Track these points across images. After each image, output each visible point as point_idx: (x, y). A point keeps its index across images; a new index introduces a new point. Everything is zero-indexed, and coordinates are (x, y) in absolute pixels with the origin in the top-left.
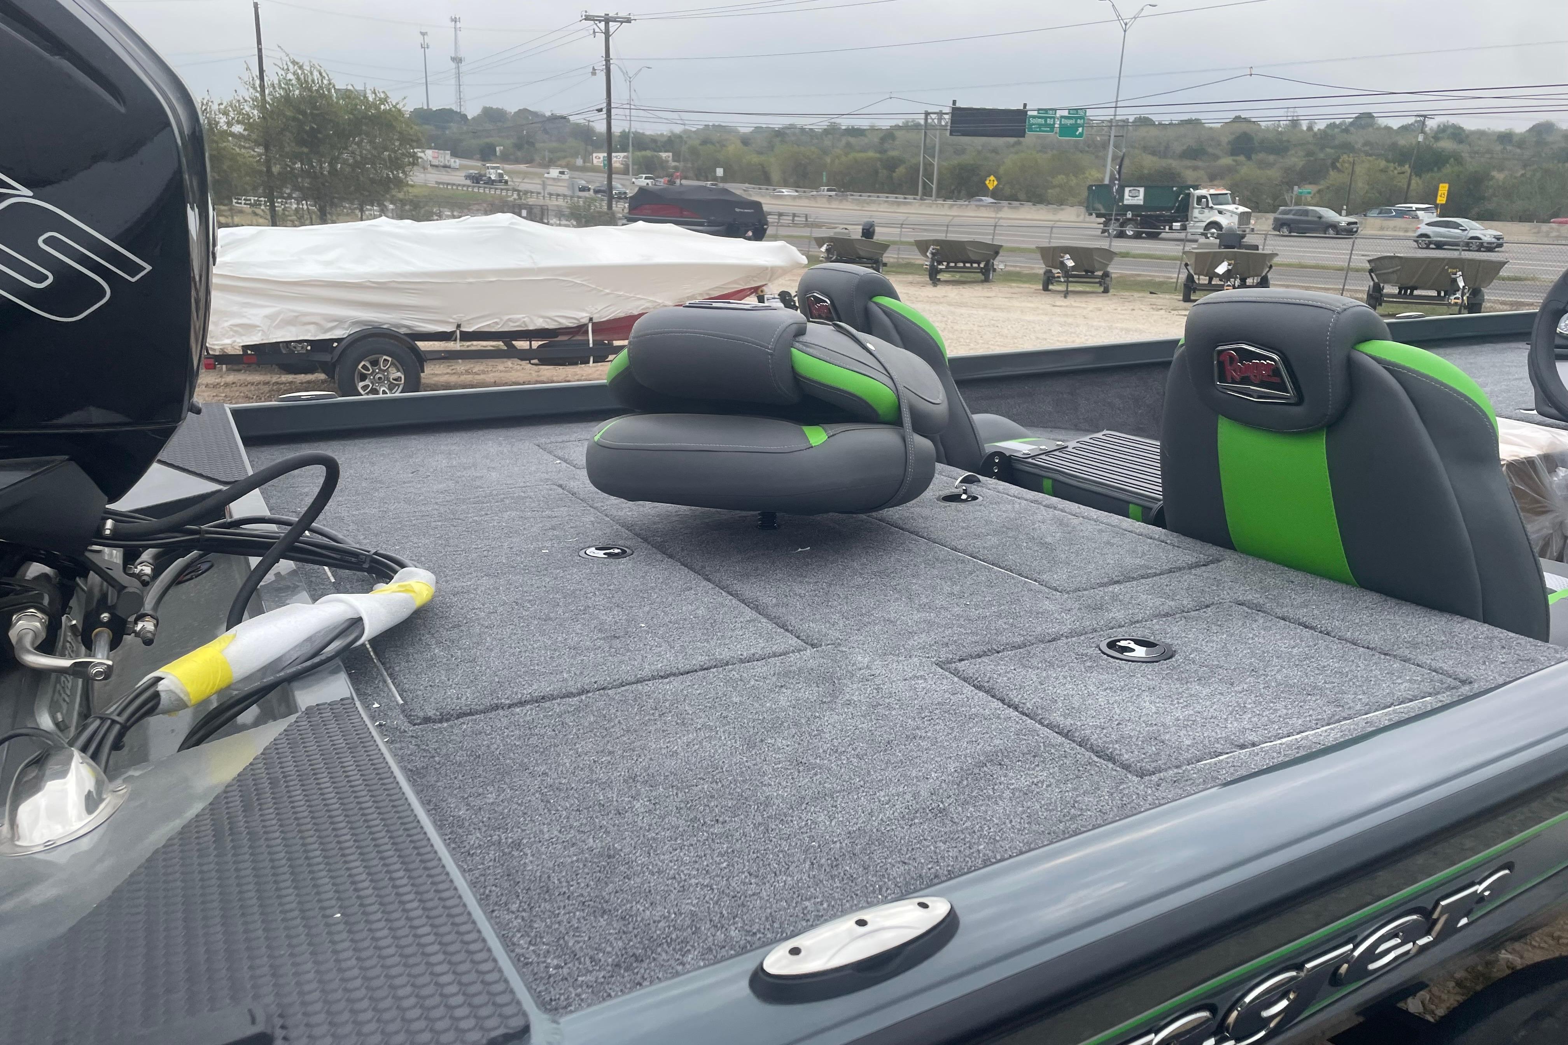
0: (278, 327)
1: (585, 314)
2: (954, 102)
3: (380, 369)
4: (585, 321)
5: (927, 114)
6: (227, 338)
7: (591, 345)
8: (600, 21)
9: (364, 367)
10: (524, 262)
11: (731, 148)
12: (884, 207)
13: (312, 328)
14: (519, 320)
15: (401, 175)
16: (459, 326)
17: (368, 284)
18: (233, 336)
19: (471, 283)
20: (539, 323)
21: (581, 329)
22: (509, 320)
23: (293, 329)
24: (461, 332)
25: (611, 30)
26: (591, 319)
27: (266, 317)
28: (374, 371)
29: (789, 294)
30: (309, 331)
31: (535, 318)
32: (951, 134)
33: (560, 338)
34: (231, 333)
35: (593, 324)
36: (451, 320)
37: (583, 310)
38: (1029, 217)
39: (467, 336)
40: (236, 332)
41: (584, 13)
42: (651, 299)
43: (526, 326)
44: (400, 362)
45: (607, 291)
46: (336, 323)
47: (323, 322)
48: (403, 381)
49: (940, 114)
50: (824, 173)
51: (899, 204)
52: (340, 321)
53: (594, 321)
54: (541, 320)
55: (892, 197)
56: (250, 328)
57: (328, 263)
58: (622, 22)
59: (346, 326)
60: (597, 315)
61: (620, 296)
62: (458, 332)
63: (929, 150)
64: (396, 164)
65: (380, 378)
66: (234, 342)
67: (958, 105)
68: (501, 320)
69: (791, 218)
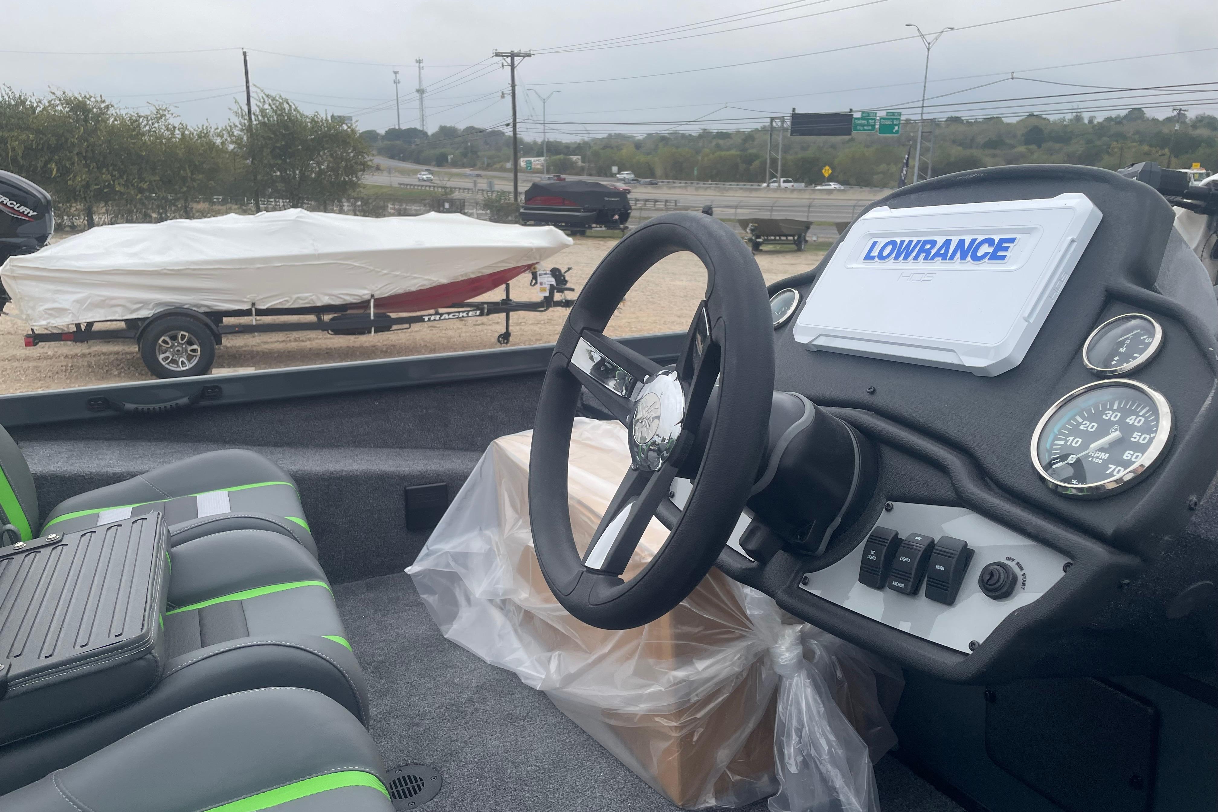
0: (88, 309)
1: (366, 292)
2: (794, 110)
3: (179, 343)
4: (367, 297)
5: (772, 119)
6: (44, 320)
7: (372, 318)
8: (507, 57)
9: (165, 342)
10: (308, 250)
12: (739, 193)
13: (119, 309)
14: (306, 298)
15: (354, 179)
16: (253, 304)
17: (165, 271)
18: (48, 318)
19: (259, 268)
20: (326, 300)
21: (364, 305)
22: (298, 298)
23: (102, 311)
24: (256, 309)
25: (516, 63)
26: (372, 296)
27: (77, 301)
28: (173, 345)
29: (559, 270)
30: (116, 312)
31: (321, 296)
32: (791, 135)
33: (349, 312)
34: (46, 316)
35: (375, 300)
36: (245, 300)
37: (365, 288)
38: (855, 197)
39: (261, 312)
40: (51, 315)
41: (495, 51)
42: (427, 277)
43: (314, 303)
44: (196, 336)
45: (385, 272)
46: (140, 305)
47: (128, 305)
48: (199, 353)
49: (782, 119)
50: (696, 168)
51: (751, 190)
52: (145, 303)
53: (376, 297)
54: (327, 298)
55: (748, 185)
56: (61, 311)
57: (135, 255)
58: (524, 57)
59: (151, 307)
60: (378, 292)
61: (397, 276)
62: (253, 310)
63: (774, 147)
64: (351, 170)
65: (178, 351)
66: (49, 323)
67: (797, 111)
68: (291, 298)
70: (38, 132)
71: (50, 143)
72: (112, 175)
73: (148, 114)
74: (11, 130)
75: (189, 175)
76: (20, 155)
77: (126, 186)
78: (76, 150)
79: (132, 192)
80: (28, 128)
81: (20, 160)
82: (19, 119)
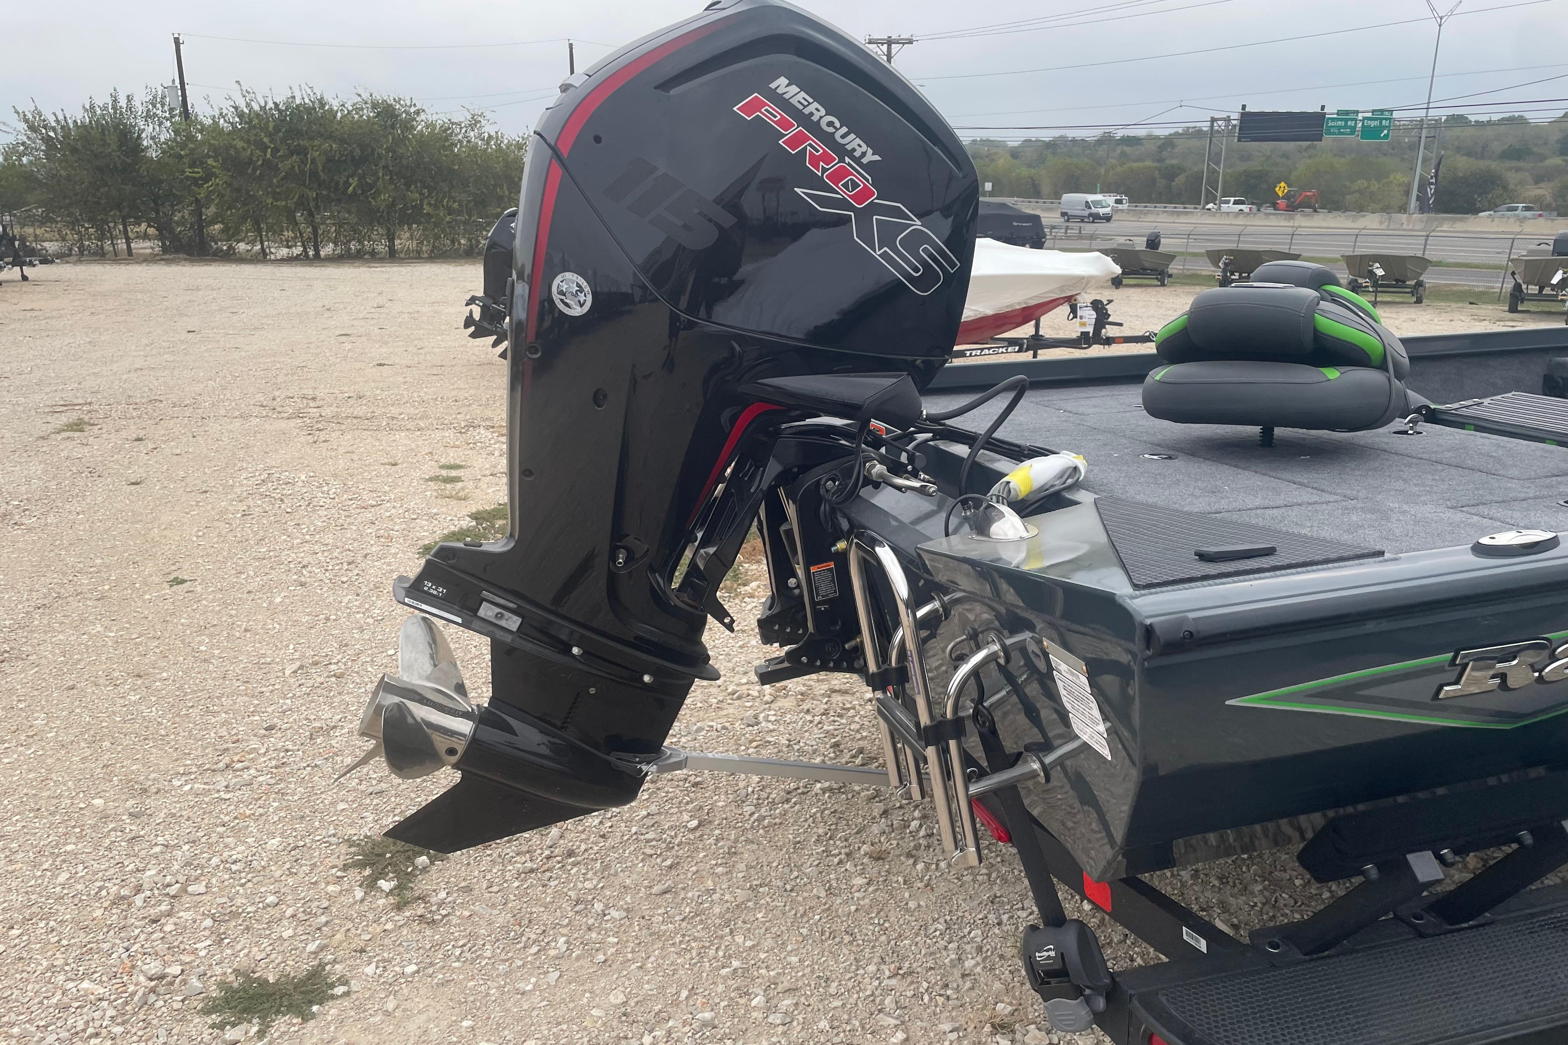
2: (1244, 107)
5: (1213, 120)
8: (882, 44)
11: (1001, 162)
12: (1163, 218)
25: (893, 52)
29: (1100, 302)
32: (1239, 141)
38: (1324, 224)
41: (868, 37)
49: (1228, 120)
50: (1098, 185)
51: (1179, 214)
55: (1170, 207)
58: (904, 44)
63: (1215, 158)
67: (1247, 110)
69: (1063, 231)
70: (343, 141)
71: (355, 154)
72: (421, 194)
73: (462, 120)
74: (311, 139)
75: (507, 193)
76: (320, 168)
77: (436, 207)
78: (383, 163)
79: (441, 214)
80: (331, 137)
81: (321, 174)
82: (320, 125)
